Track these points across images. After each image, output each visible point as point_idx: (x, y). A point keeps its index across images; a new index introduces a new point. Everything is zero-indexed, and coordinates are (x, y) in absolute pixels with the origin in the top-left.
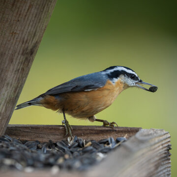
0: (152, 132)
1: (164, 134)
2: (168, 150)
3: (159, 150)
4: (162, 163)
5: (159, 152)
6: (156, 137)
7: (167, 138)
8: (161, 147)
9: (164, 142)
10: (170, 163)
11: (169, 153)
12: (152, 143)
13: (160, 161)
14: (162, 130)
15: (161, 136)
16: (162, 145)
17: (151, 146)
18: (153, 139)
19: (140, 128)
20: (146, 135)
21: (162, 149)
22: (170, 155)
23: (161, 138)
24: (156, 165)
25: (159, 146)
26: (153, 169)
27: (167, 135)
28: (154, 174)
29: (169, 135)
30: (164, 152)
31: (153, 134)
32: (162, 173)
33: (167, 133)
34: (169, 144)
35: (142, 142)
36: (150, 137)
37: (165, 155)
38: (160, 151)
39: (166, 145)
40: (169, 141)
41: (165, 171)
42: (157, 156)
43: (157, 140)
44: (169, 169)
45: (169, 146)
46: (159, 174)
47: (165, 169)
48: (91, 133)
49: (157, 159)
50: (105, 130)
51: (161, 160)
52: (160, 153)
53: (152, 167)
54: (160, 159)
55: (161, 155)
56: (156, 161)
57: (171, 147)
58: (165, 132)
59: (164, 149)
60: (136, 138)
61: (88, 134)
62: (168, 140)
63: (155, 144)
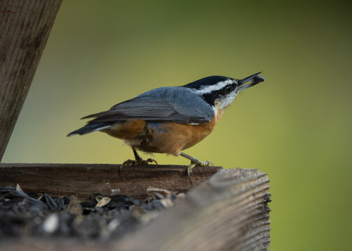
0: (238, 173)
1: (259, 178)
2: (265, 203)
3: (247, 204)
4: (254, 225)
5: (246, 207)
6: (242, 182)
7: (262, 184)
8: (251, 198)
9: (256, 190)
10: (269, 224)
11: (266, 208)
12: (236, 192)
13: (249, 222)
14: (255, 171)
15: (251, 180)
16: (254, 195)
17: (233, 196)
18: (238, 186)
19: (220, 168)
20: (226, 180)
21: (254, 201)
22: (268, 212)
23: (252, 184)
24: (241, 229)
25: (248, 197)
26: (235, 235)
27: (263, 178)
28: (237, 244)
29: (267, 179)
30: (257, 206)
31: (240, 177)
32: (252, 240)
33: (264, 176)
34: (268, 192)
35: (218, 190)
36: (234, 181)
37: (260, 212)
38: (250, 205)
39: (261, 195)
40: (267, 189)
41: (258, 237)
42: (243, 213)
43: (243, 187)
44: (266, 234)
45: (266, 196)
46: (248, 242)
47: (259, 234)
48: (137, 177)
49: (244, 217)
50: (161, 171)
51: (251, 220)
52: (249, 208)
53: (233, 231)
54: (249, 218)
55: (250, 212)
56: (242, 222)
57: (271, 199)
58: (259, 174)
59: (257, 202)
60: (209, 185)
61: (132, 178)
62: (265, 187)
63: (241, 193)
